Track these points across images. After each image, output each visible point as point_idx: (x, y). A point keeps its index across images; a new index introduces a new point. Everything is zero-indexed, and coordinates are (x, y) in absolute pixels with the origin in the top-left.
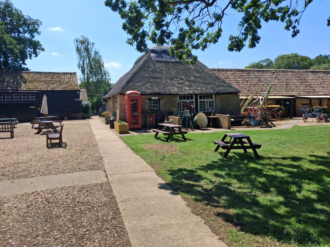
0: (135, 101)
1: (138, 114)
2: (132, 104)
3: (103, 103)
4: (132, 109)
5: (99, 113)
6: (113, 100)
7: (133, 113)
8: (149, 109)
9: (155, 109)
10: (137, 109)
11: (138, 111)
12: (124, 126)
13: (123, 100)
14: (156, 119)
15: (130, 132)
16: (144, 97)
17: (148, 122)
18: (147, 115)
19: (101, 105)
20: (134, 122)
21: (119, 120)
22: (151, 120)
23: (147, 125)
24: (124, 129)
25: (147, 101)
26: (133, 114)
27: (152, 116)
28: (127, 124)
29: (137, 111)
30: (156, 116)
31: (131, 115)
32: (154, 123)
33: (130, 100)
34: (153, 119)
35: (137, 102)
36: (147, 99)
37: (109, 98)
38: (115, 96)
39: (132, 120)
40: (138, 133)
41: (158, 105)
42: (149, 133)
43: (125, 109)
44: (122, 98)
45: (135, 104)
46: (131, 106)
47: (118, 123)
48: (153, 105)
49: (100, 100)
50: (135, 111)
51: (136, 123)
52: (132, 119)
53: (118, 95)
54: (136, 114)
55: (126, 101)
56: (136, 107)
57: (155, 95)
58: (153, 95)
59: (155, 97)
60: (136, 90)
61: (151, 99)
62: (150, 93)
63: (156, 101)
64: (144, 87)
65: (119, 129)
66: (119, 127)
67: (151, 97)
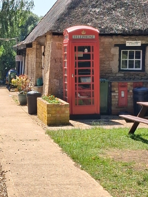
0: (86, 51)
1: (93, 81)
2: (79, 58)
4: (77, 68)
6: (37, 49)
7: (80, 78)
8: (120, 70)
9: (134, 69)
10: (91, 68)
11: (93, 74)
12: (58, 109)
13: (60, 48)
14: (135, 93)
15: (71, 121)
16: (107, 40)
17: (114, 101)
18: (115, 83)
21: (48, 95)
22: (123, 95)
23: (113, 108)
24: (58, 115)
25: (115, 51)
26: (80, 81)
27: (125, 86)
28: (65, 103)
29: (89, 74)
30: (136, 86)
31: (76, 82)
32: (130, 104)
33: (75, 47)
34: (127, 92)
35: (91, 53)
36: (116, 45)
37: (29, 45)
38: (42, 41)
40: (90, 124)
41: (141, 60)
42: (117, 127)
43: (62, 68)
44: (57, 43)
45: (87, 56)
46: (77, 61)
47: (45, 101)
48: (128, 60)
50: (87, 73)
52: (77, 91)
54: (88, 81)
55: (66, 50)
56: (88, 64)
57: (135, 37)
58: (129, 36)
59: (134, 40)
60: (91, 23)
61: (125, 45)
62: (123, 32)
63: (136, 51)
64: (108, 16)
65: (48, 113)
66: (48, 111)
67: (125, 40)
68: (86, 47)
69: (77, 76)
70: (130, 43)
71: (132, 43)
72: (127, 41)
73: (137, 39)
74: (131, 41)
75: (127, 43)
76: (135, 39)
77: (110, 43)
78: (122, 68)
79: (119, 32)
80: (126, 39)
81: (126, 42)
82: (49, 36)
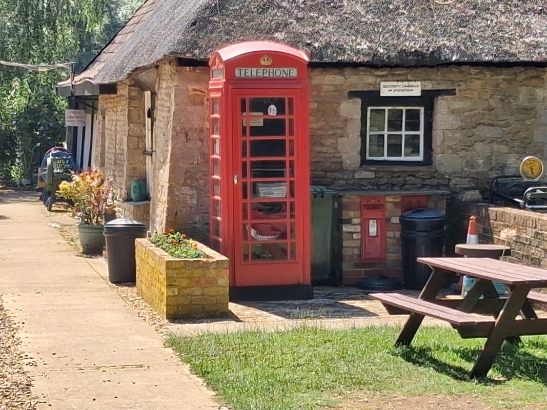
0: (273, 111)
1: (292, 194)
2: (255, 131)
3: (71, 118)
4: (249, 159)
5: (40, 185)
6: (131, 98)
7: (254, 185)
8: (364, 162)
9: (403, 158)
10: (287, 159)
11: (292, 173)
12: (197, 273)
13: (197, 101)
14: (407, 225)
15: (233, 307)
16: (329, 80)
17: (351, 247)
18: (350, 198)
19: (56, 133)
20: (264, 245)
21: (167, 232)
22: (373, 230)
23: (346, 267)
24: (198, 291)
25: (351, 109)
26: (255, 192)
27: (379, 207)
28: (217, 256)
29: (281, 174)
30: (410, 206)
31: (245, 196)
32: (394, 256)
33: (243, 102)
34: (384, 224)
35: (286, 117)
36: (353, 94)
37: (109, 89)
38: (144, 77)
39: (253, 232)
40: (287, 315)
41: (421, 133)
42: (361, 322)
43: (205, 157)
44: (191, 87)
45: (275, 126)
46: (249, 138)
47: (159, 251)
48: (386, 133)
49: (49, 103)
50: (272, 172)
51: (276, 253)
52: (249, 221)
53: (167, 68)
54: (277, 192)
55: (217, 107)
56: (278, 148)
57: (404, 72)
58: (389, 69)
59: (402, 81)
60: (283, 33)
61: (379, 92)
62: (372, 58)
63: (407, 111)
64: (332, 14)
65: (169, 286)
66: (168, 278)
67: (379, 79)
68: (273, 101)
69: (249, 180)
70: (393, 89)
71: (396, 88)
72: (382, 84)
73: (409, 77)
74: (395, 83)
75: (384, 87)
76: (404, 77)
77: (338, 89)
78: (370, 156)
79: (362, 59)
80: (382, 76)
81: (380, 84)
82: (168, 66)
